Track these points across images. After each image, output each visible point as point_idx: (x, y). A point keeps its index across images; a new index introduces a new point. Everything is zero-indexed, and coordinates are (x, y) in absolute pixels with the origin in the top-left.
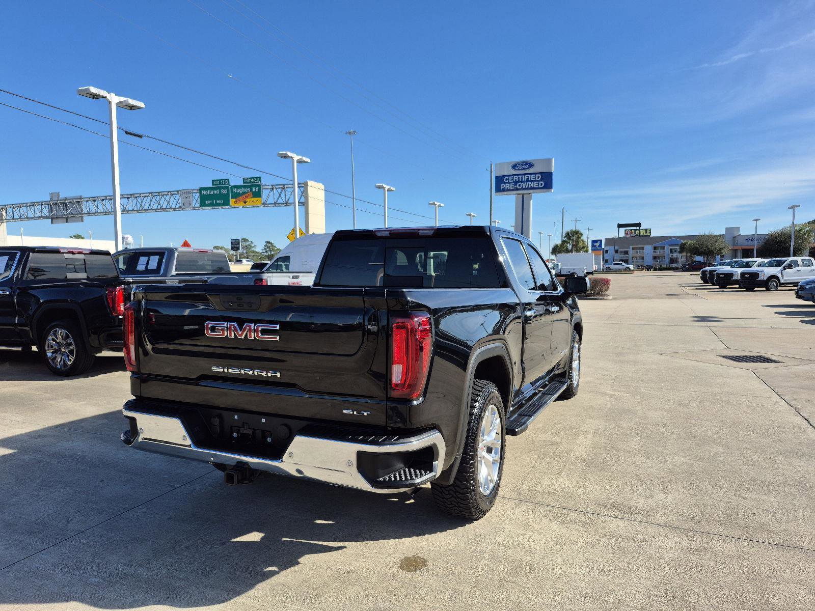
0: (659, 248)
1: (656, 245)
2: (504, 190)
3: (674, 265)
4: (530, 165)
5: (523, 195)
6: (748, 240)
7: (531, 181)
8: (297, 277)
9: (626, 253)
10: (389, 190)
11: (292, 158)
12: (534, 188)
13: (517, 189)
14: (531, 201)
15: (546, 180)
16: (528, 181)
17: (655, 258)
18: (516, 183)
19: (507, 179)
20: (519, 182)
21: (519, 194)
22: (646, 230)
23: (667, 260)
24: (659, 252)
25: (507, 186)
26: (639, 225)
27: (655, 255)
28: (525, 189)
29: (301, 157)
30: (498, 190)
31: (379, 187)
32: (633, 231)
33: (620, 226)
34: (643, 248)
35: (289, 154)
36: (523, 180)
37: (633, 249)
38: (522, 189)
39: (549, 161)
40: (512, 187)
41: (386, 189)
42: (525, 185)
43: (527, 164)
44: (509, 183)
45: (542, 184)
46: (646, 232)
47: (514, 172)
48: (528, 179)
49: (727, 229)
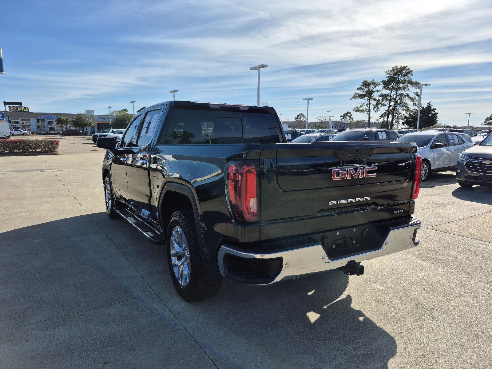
0: (41, 121)
1: (38, 118)
3: (52, 132)
6: (99, 118)
9: (17, 123)
17: (38, 127)
22: (25, 108)
23: (47, 129)
24: (40, 123)
26: (20, 104)
27: (38, 125)
32: (15, 108)
33: (5, 103)
34: (29, 120)
37: (22, 120)
46: (25, 109)
49: (87, 111)
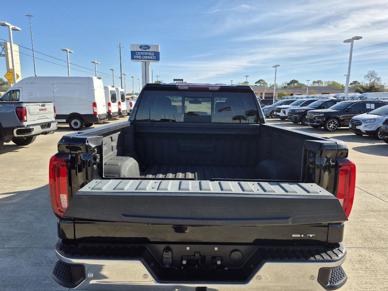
2: (136, 59)
4: (149, 47)
5: (145, 62)
7: (149, 56)
8: (44, 106)
10: (70, 52)
11: (8, 26)
12: (151, 59)
13: (142, 59)
14: (150, 66)
15: (156, 56)
16: (148, 55)
18: (142, 56)
19: (137, 53)
20: (143, 55)
21: (143, 62)
22: (185, 82)
25: (137, 57)
26: (182, 80)
28: (147, 59)
29: (14, 26)
30: (133, 58)
31: (64, 50)
35: (7, 23)
36: (146, 55)
38: (145, 59)
39: (157, 46)
40: (140, 58)
41: (68, 52)
42: (146, 57)
43: (147, 46)
44: (138, 55)
45: (154, 58)
47: (140, 50)
48: (148, 54)
